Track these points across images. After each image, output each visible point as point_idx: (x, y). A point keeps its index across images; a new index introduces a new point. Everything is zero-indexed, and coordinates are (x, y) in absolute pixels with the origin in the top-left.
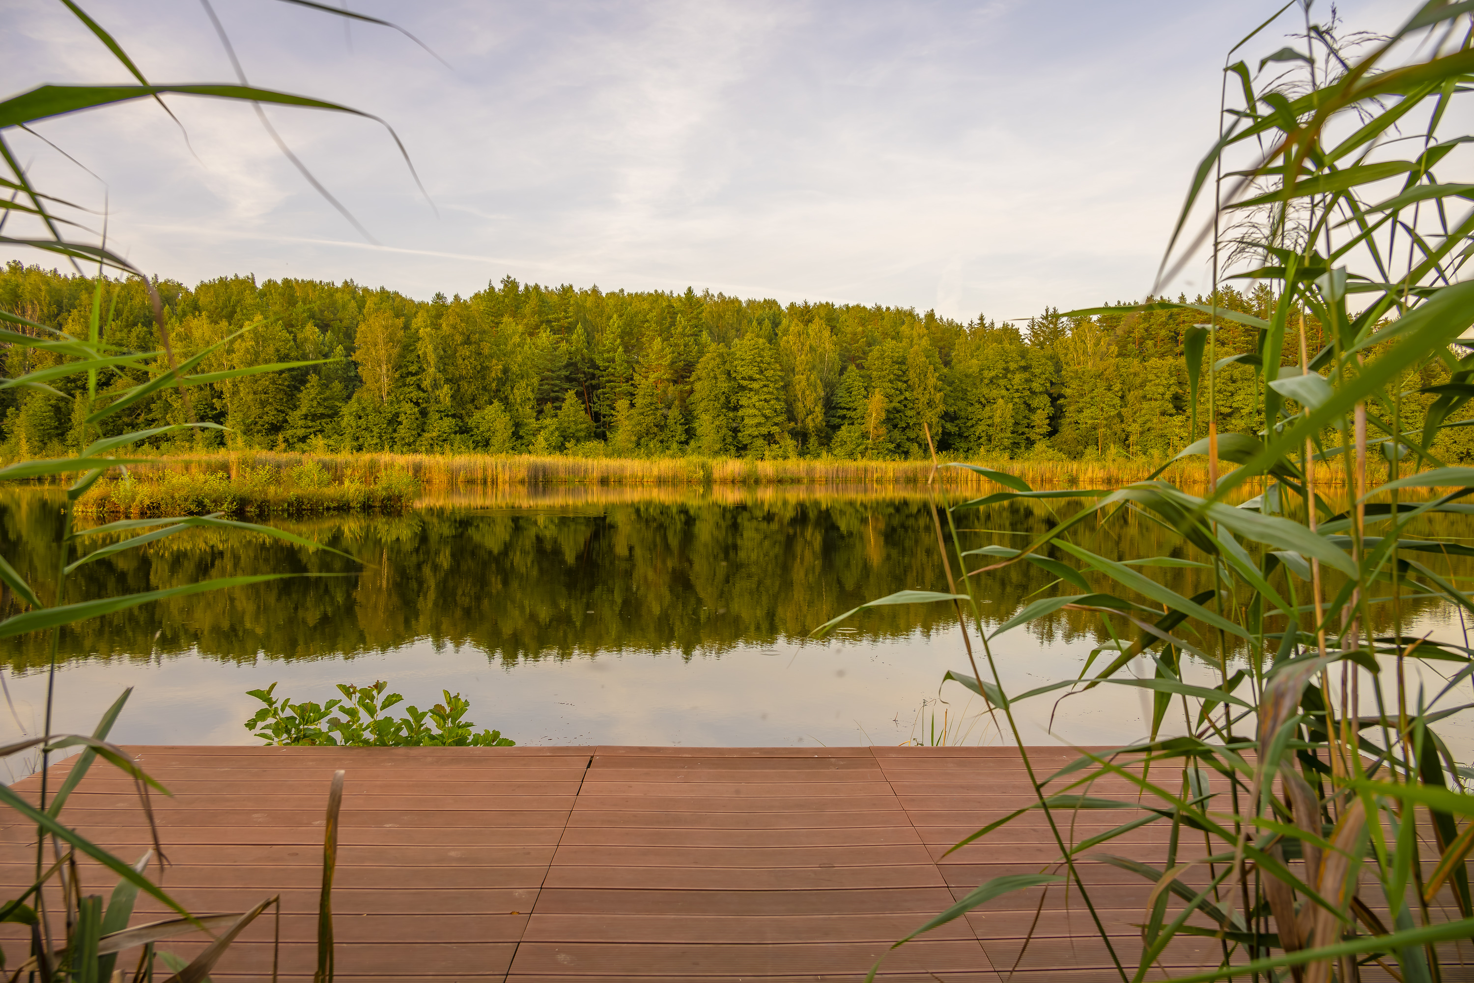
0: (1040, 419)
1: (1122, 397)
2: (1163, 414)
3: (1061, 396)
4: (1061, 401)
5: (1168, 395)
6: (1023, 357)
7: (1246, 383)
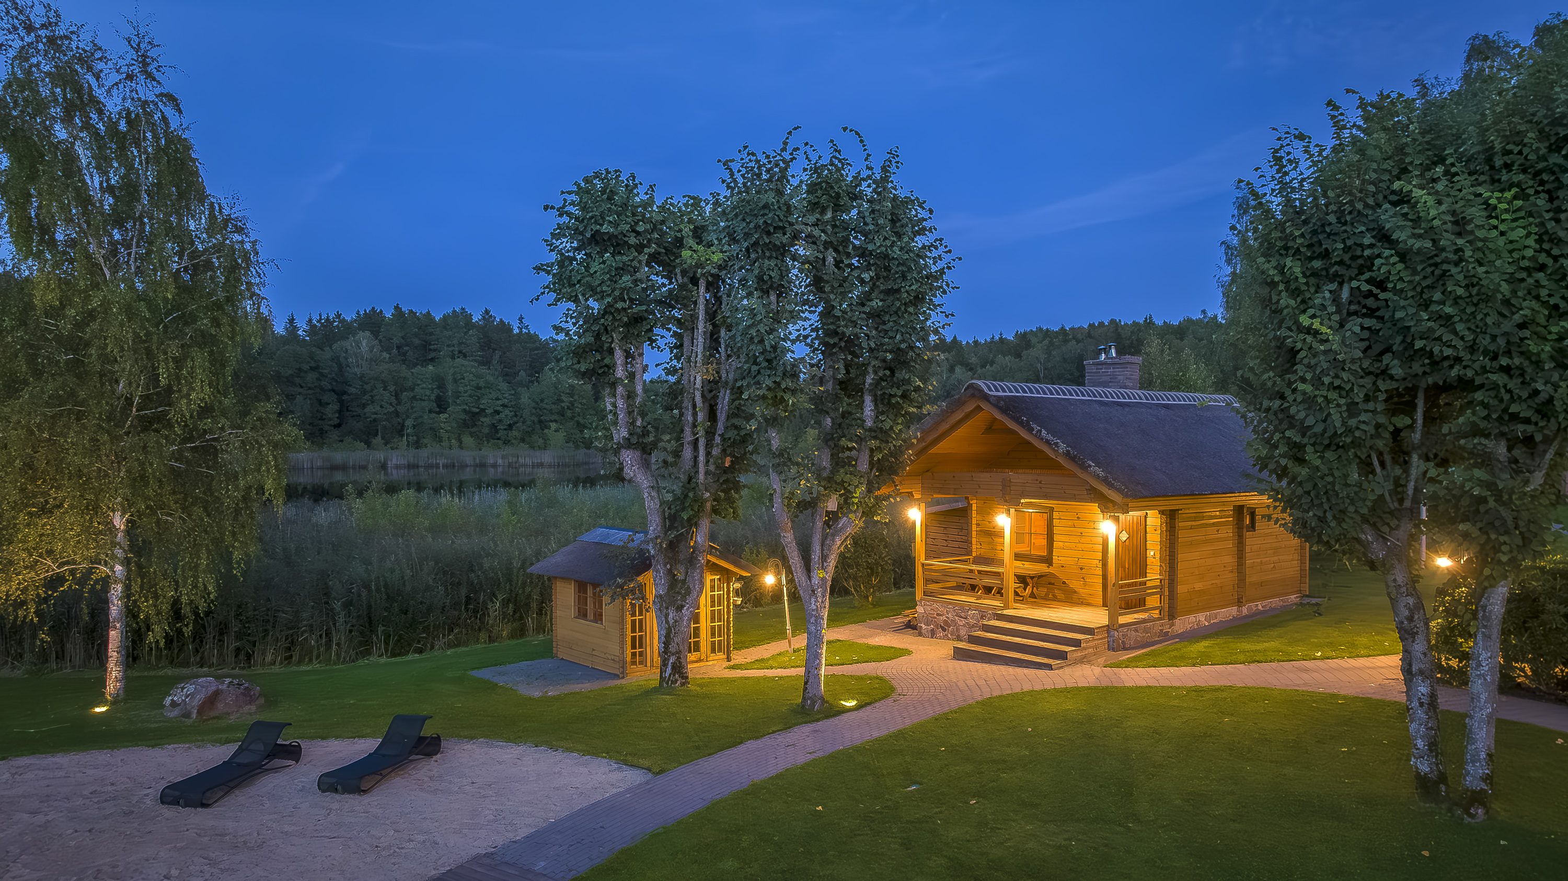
0: (331, 410)
1: (397, 396)
2: (430, 412)
3: (344, 393)
4: (345, 397)
5: (433, 397)
6: (312, 359)
7: (488, 390)
